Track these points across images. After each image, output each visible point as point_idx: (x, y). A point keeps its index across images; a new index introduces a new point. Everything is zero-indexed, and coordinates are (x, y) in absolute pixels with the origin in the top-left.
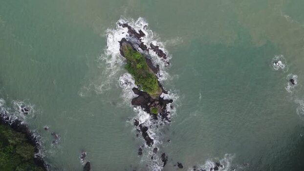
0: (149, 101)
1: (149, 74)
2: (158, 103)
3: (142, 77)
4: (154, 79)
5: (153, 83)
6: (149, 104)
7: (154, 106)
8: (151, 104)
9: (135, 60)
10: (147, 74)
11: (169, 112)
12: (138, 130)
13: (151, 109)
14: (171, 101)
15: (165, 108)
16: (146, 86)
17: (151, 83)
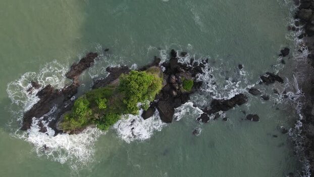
0: (170, 93)
1: (122, 85)
2: (174, 77)
3: (125, 102)
4: (133, 76)
5: (140, 79)
6: (174, 93)
7: (179, 84)
8: (175, 90)
9: (90, 111)
10: (121, 91)
11: (192, 60)
12: (215, 118)
13: (183, 90)
14: (173, 54)
15: (184, 66)
16: (144, 95)
17: (140, 84)
